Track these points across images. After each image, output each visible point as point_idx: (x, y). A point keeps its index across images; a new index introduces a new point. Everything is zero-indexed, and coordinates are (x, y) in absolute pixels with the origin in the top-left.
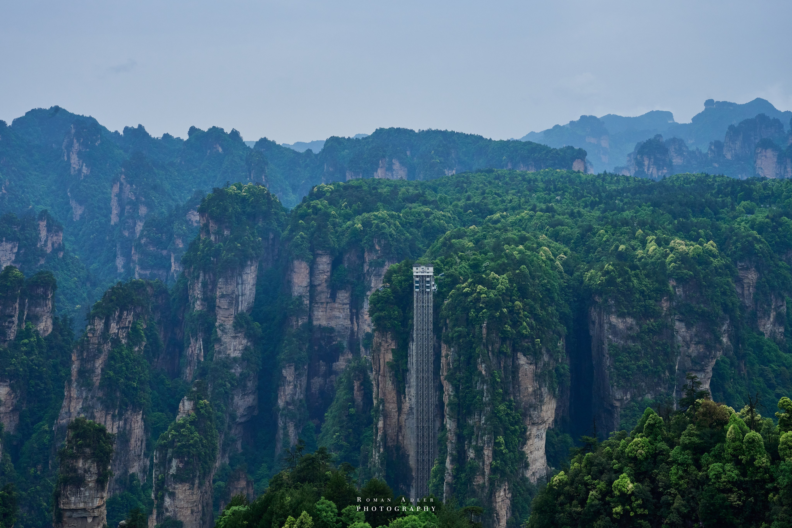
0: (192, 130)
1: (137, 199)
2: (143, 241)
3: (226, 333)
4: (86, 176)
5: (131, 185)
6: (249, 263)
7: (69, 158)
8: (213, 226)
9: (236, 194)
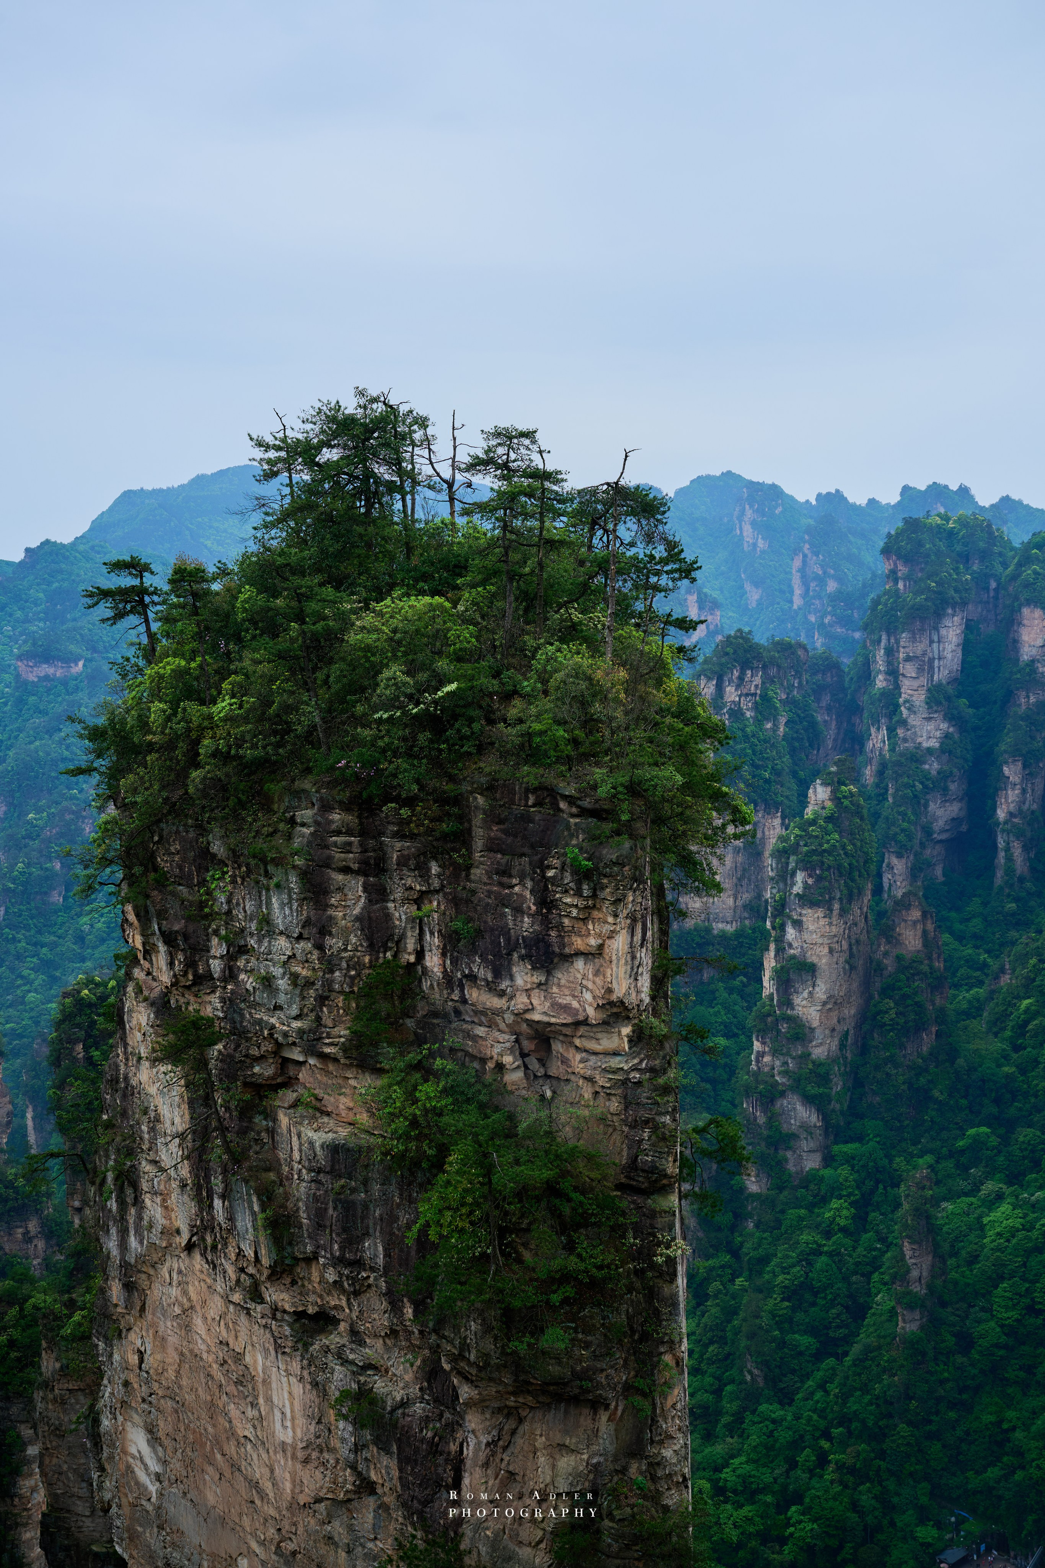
0: (906, 489)
1: (825, 573)
2: (826, 621)
3: (915, 713)
4: (763, 552)
5: (817, 556)
6: (950, 611)
7: (741, 529)
8: (902, 570)
9: (938, 525)
